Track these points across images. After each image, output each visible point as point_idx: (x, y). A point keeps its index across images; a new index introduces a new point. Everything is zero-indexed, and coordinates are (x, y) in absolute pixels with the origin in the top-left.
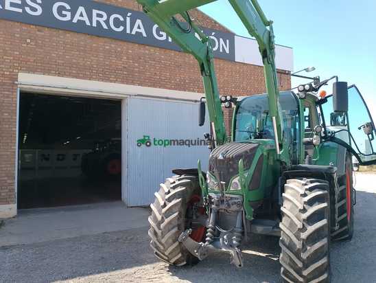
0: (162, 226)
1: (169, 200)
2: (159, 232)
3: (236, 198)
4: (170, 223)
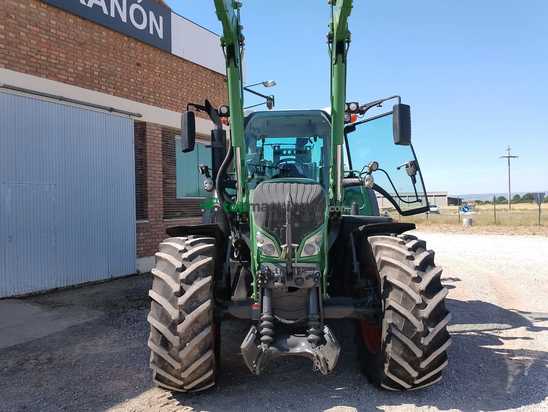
0: (180, 328)
1: (189, 281)
2: (174, 340)
3: (310, 269)
4: (196, 321)
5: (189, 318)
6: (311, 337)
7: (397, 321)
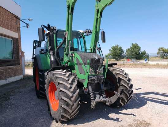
5: (75, 95)
6: (104, 96)
7: (124, 88)
